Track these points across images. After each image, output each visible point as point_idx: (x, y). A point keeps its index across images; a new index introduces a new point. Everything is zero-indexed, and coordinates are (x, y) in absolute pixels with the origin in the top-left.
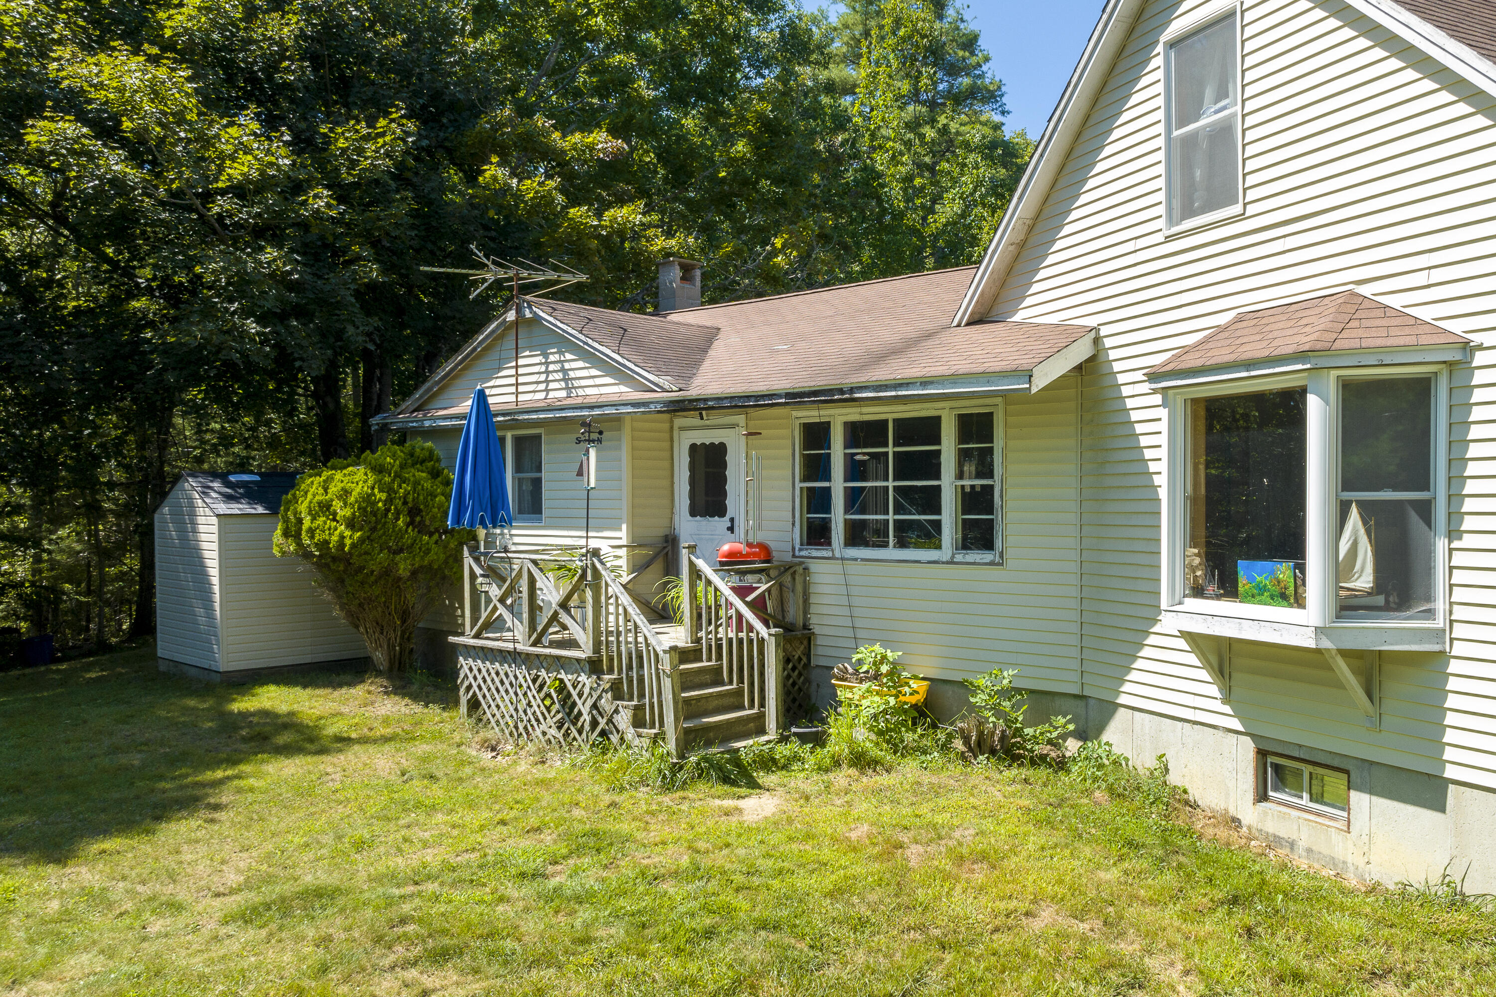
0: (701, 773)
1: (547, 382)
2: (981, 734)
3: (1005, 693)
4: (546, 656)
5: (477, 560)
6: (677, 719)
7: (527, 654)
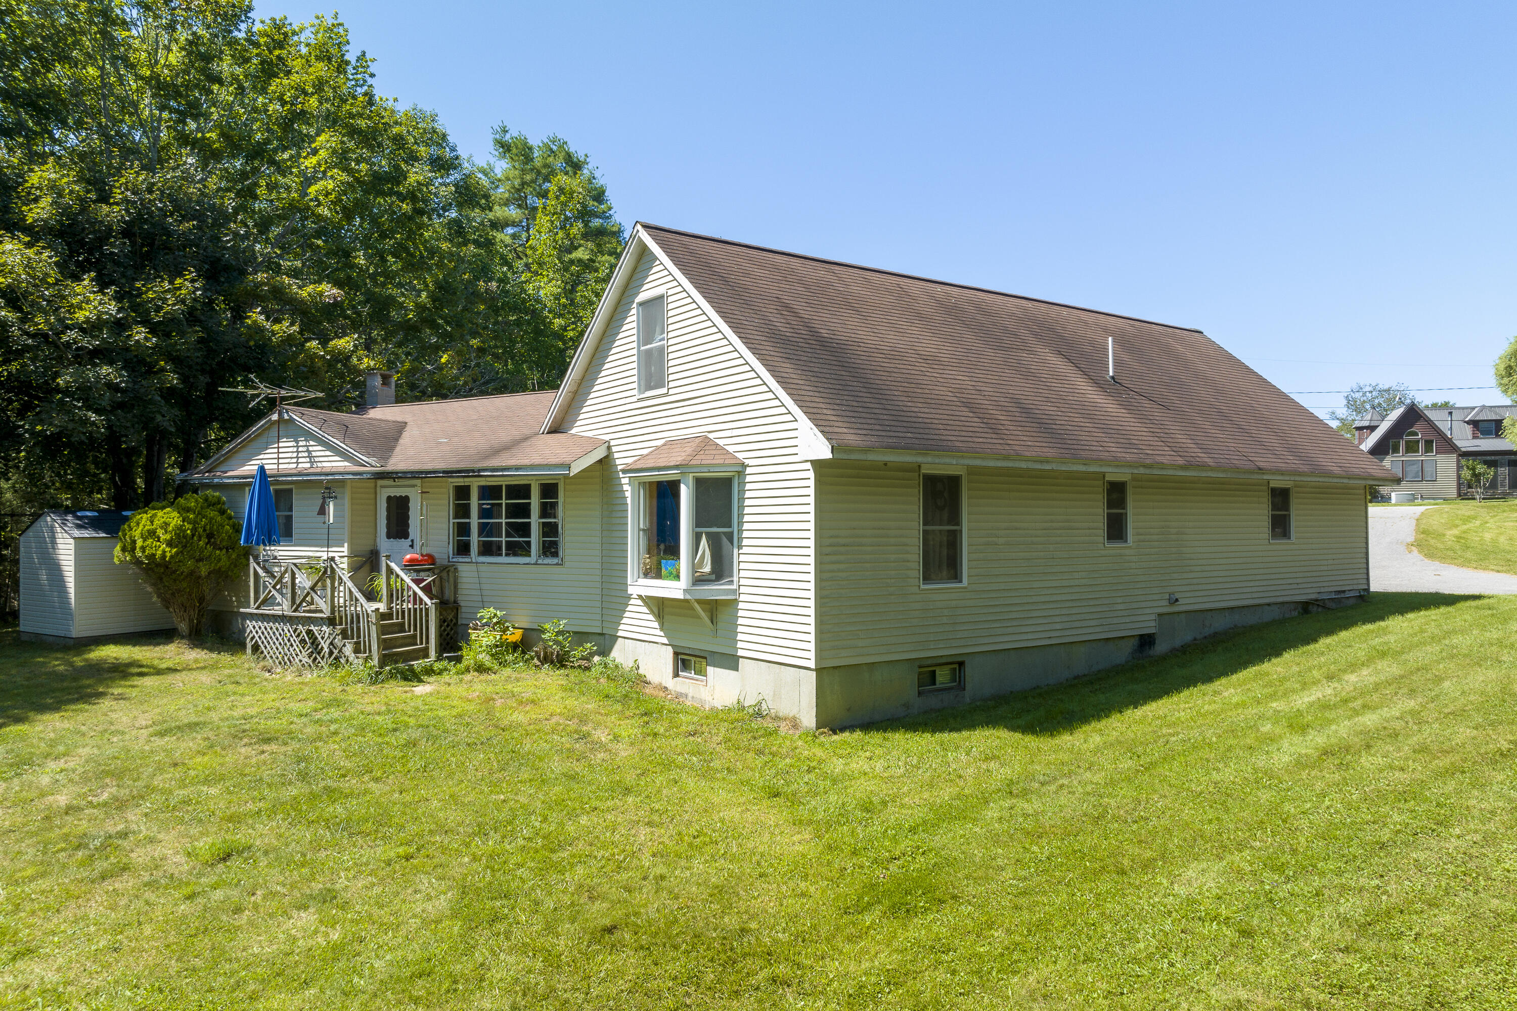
0: (392, 676)
1: (298, 457)
2: (546, 653)
3: (559, 633)
4: (302, 617)
5: (258, 564)
6: (379, 648)
7: (290, 617)
